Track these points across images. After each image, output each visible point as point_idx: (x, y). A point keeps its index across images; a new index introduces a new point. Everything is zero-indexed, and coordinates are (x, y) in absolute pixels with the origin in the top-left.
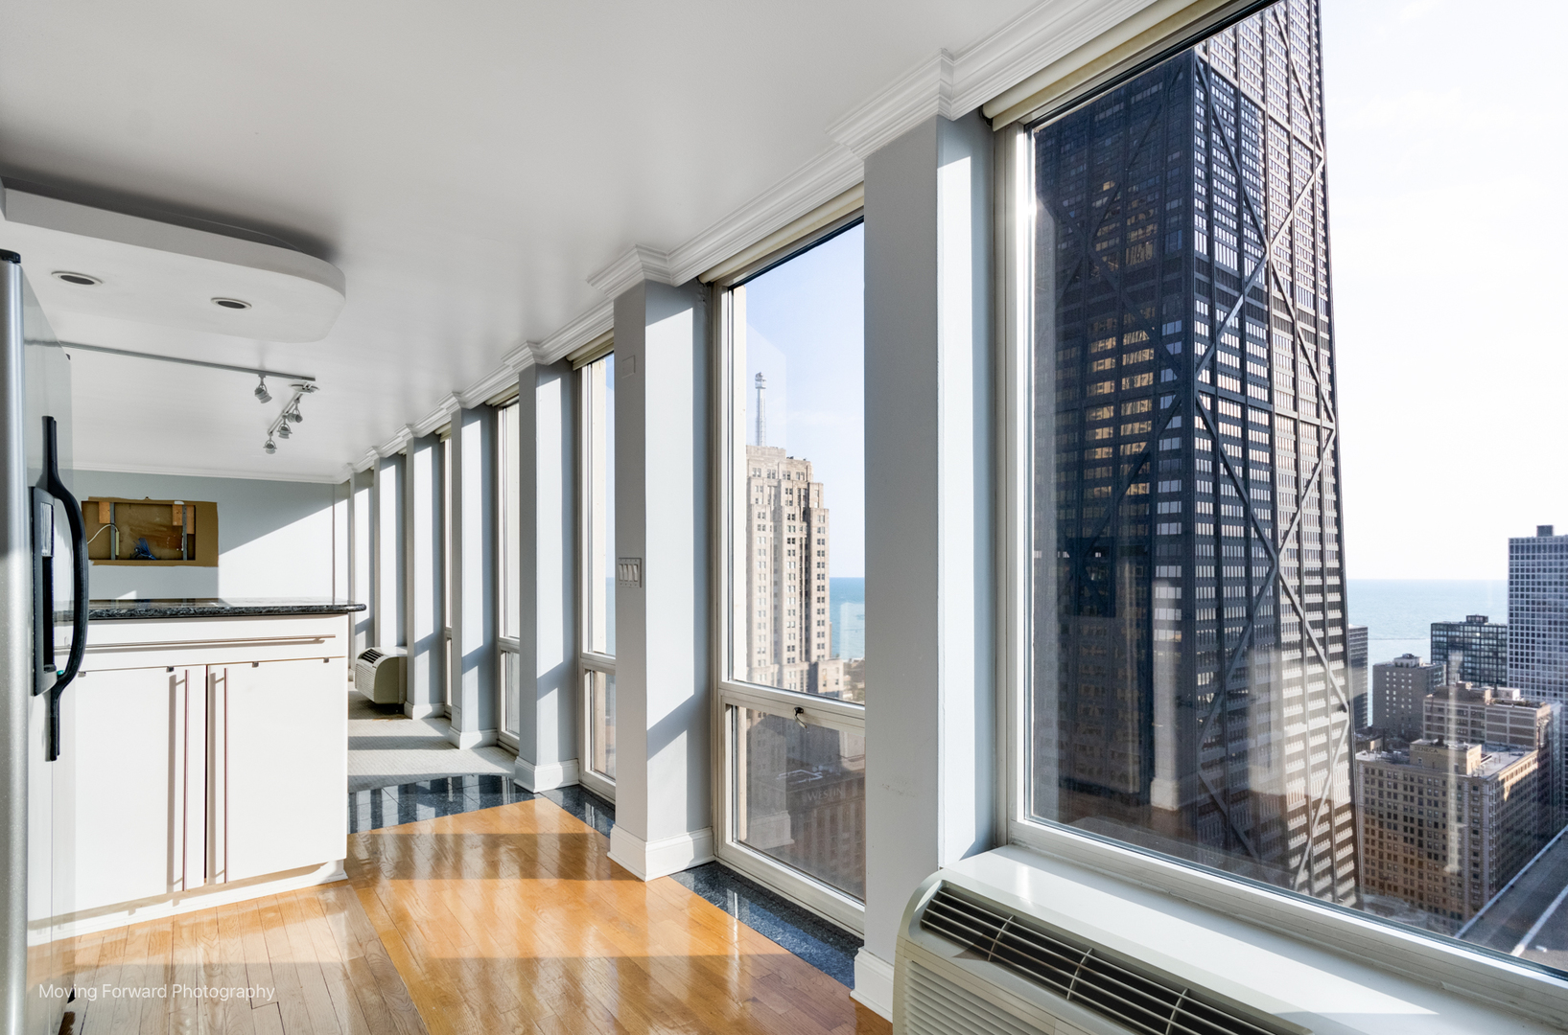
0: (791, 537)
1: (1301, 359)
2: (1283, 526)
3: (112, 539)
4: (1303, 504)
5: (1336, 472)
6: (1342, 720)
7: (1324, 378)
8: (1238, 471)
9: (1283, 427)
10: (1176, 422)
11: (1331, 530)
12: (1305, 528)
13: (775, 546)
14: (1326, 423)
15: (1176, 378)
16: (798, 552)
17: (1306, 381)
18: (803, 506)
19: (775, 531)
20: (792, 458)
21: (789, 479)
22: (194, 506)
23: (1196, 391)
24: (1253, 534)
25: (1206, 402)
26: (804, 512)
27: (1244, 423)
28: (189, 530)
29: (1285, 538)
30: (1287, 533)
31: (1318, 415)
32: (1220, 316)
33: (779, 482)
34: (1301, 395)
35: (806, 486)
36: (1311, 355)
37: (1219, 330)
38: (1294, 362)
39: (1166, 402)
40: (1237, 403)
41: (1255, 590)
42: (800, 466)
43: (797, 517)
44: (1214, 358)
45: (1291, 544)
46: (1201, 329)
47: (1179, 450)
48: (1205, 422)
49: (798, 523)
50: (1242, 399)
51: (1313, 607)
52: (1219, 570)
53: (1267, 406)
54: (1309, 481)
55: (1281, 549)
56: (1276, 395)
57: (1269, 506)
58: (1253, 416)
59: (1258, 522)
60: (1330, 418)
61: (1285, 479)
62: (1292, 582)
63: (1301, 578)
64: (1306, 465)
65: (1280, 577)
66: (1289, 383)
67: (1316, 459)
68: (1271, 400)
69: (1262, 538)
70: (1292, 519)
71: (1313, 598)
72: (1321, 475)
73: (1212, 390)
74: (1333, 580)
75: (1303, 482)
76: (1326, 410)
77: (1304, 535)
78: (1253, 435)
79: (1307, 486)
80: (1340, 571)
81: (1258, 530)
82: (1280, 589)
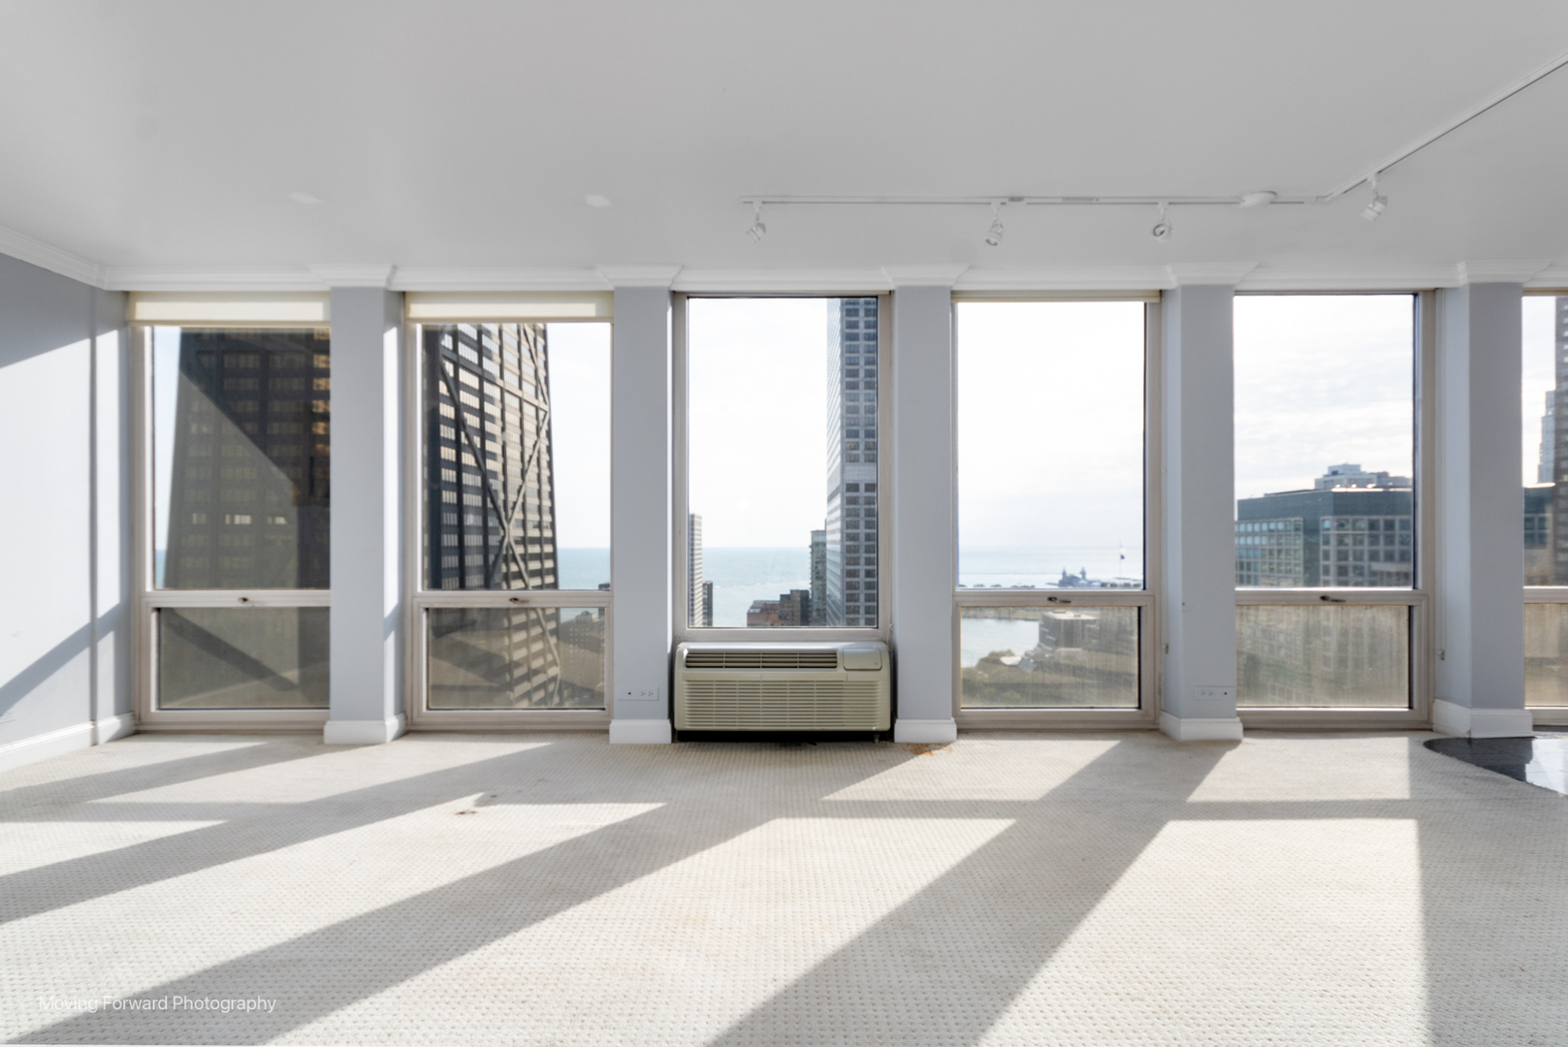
1: (524, 343)
2: (512, 497)
4: (527, 477)
5: (549, 450)
7: (540, 362)
8: (477, 440)
9: (512, 402)
11: (546, 503)
12: (529, 500)
14: (542, 405)
17: (528, 369)
23: (441, 358)
24: (490, 505)
25: (449, 367)
27: (481, 394)
29: (513, 508)
30: (515, 503)
31: (537, 397)
34: (524, 376)
36: (531, 338)
38: (519, 344)
40: (476, 374)
41: (492, 558)
45: (518, 515)
48: (449, 390)
50: (478, 370)
51: (534, 574)
52: (461, 540)
53: (499, 382)
54: (531, 457)
55: (510, 519)
56: (506, 372)
57: (501, 477)
58: (488, 389)
59: (493, 493)
60: (545, 400)
61: (513, 453)
62: (519, 550)
63: (525, 547)
64: (529, 442)
65: (509, 546)
66: (515, 363)
67: (535, 438)
68: (502, 377)
69: (496, 508)
70: (519, 491)
71: (534, 565)
72: (539, 452)
73: (454, 357)
74: (548, 549)
75: (527, 458)
76: (543, 394)
77: (528, 506)
78: (489, 408)
79: (529, 461)
80: (553, 541)
81: (493, 502)
82: (510, 558)
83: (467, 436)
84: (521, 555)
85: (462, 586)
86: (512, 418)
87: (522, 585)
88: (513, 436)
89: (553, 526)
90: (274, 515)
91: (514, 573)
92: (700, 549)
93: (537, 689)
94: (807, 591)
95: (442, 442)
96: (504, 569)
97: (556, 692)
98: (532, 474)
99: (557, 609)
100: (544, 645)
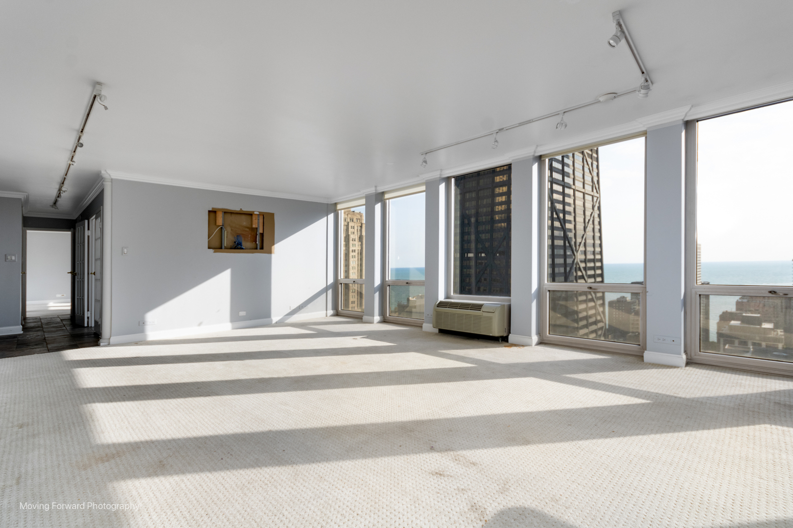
0: (354, 249)
1: (586, 166)
2: (579, 240)
3: (223, 235)
4: (587, 230)
5: (599, 216)
6: (601, 326)
7: (595, 174)
8: (561, 215)
9: (579, 195)
11: (598, 242)
12: (588, 241)
13: (346, 254)
14: (596, 194)
16: (357, 256)
17: (588, 178)
18: (359, 235)
19: (346, 246)
20: (354, 211)
21: (353, 221)
22: (263, 215)
24: (567, 244)
26: (360, 237)
27: (563, 194)
28: (260, 231)
29: (579, 246)
30: (580, 243)
31: (593, 191)
33: (348, 223)
34: (586, 182)
35: (360, 225)
36: (590, 163)
38: (583, 167)
40: (561, 185)
41: (568, 269)
42: (358, 215)
43: (356, 240)
45: (582, 248)
49: (357, 243)
50: (562, 183)
51: (590, 276)
52: (553, 261)
53: (573, 187)
54: (589, 220)
55: (578, 251)
56: (576, 182)
57: (574, 231)
58: (567, 191)
59: (569, 239)
60: (597, 192)
61: (580, 219)
62: (582, 265)
63: (586, 264)
64: (588, 213)
65: (577, 263)
66: (581, 176)
67: (592, 211)
68: (574, 184)
69: (570, 246)
70: (583, 237)
71: (591, 272)
72: (594, 217)
74: (598, 264)
75: (587, 221)
76: (596, 188)
77: (587, 244)
78: (567, 200)
79: (588, 222)
80: (601, 260)
81: (569, 243)
82: (578, 269)
83: (557, 214)
84: (583, 268)
86: (579, 203)
87: (584, 281)
88: (579, 211)
89: (601, 253)
90: (481, 253)
91: (580, 276)
92: (700, 263)
93: (592, 332)
96: (575, 274)
97: (602, 334)
98: (590, 227)
99: (603, 293)
100: (596, 311)
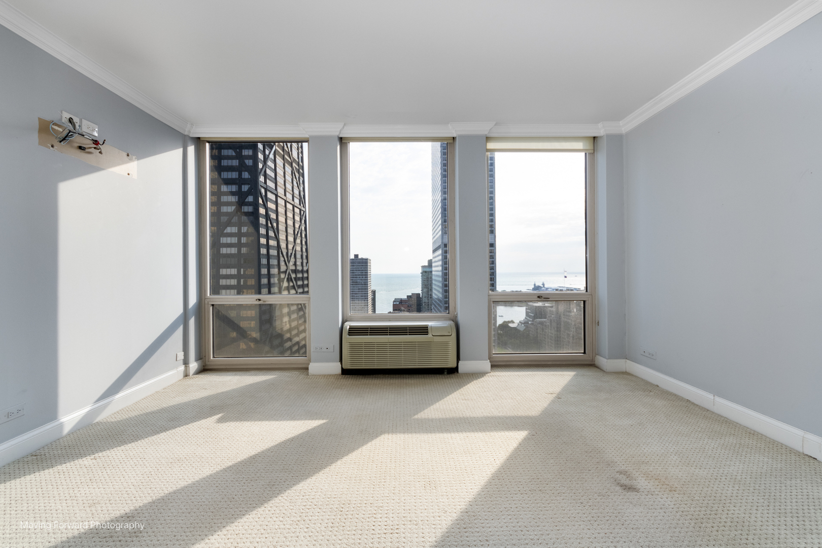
1: (294, 179)
2: (290, 251)
4: (296, 242)
7: (301, 188)
8: (275, 225)
10: (250, 199)
12: (297, 253)
14: (303, 209)
15: (250, 177)
17: (296, 192)
23: (260, 187)
24: (281, 255)
25: (263, 191)
27: (276, 204)
29: (291, 257)
30: (291, 254)
31: (300, 205)
32: (267, 152)
34: (295, 195)
36: (297, 177)
37: (267, 158)
38: (292, 180)
39: (245, 188)
40: (274, 194)
44: (265, 171)
45: (293, 259)
46: (261, 156)
47: (252, 213)
48: (263, 201)
51: (299, 287)
52: (269, 271)
54: (298, 233)
55: (290, 261)
57: (285, 242)
59: (282, 249)
60: (303, 206)
61: (290, 231)
62: (293, 276)
63: (296, 274)
64: (297, 226)
65: (289, 274)
66: (291, 188)
67: (300, 223)
69: (283, 256)
70: (293, 249)
71: (300, 283)
72: (301, 230)
73: (265, 186)
74: (305, 275)
75: (296, 233)
76: (302, 203)
77: (297, 256)
79: (297, 235)
81: (282, 253)
82: (290, 279)
83: (271, 223)
84: (294, 278)
85: (270, 292)
86: (281, 210)
87: (294, 292)
91: (291, 286)
94: (420, 294)
95: (260, 226)
96: (287, 284)
98: (298, 241)
